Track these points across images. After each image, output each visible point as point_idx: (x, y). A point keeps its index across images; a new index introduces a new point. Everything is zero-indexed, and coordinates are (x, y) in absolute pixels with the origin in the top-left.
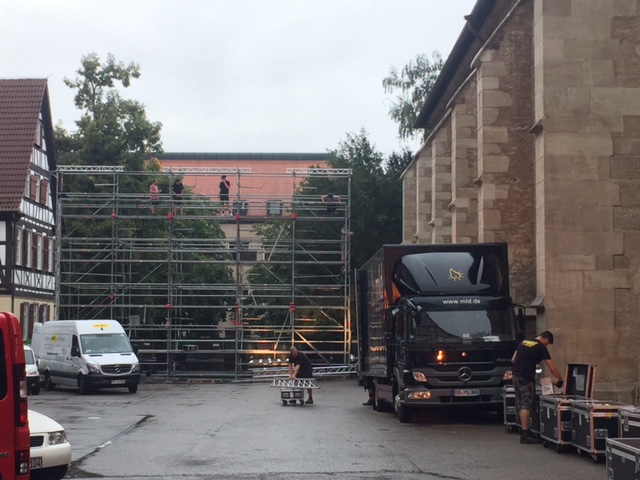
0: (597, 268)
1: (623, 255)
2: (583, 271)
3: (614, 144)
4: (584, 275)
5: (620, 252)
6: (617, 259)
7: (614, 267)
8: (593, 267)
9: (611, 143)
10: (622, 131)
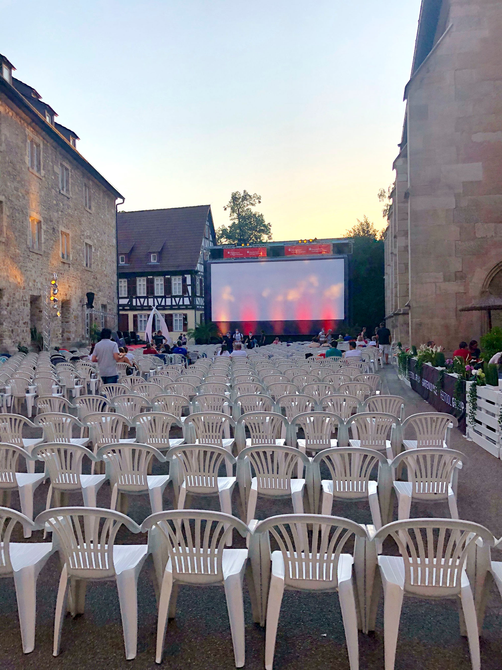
0: (445, 280)
1: (462, 272)
2: (435, 283)
3: (456, 201)
4: (436, 286)
5: (460, 269)
6: (458, 274)
7: (456, 280)
8: (442, 280)
9: (454, 200)
10: (461, 191)
